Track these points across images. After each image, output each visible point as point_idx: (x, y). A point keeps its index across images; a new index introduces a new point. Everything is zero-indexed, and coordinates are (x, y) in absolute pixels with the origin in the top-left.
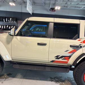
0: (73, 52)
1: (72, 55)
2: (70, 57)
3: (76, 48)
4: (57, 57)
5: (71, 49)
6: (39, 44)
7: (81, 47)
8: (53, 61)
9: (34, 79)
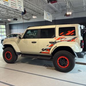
0: (51, 46)
1: (51, 48)
2: (50, 49)
3: (53, 43)
4: (43, 50)
5: (50, 44)
6: (32, 42)
7: (56, 43)
8: (41, 52)
9: (35, 65)
